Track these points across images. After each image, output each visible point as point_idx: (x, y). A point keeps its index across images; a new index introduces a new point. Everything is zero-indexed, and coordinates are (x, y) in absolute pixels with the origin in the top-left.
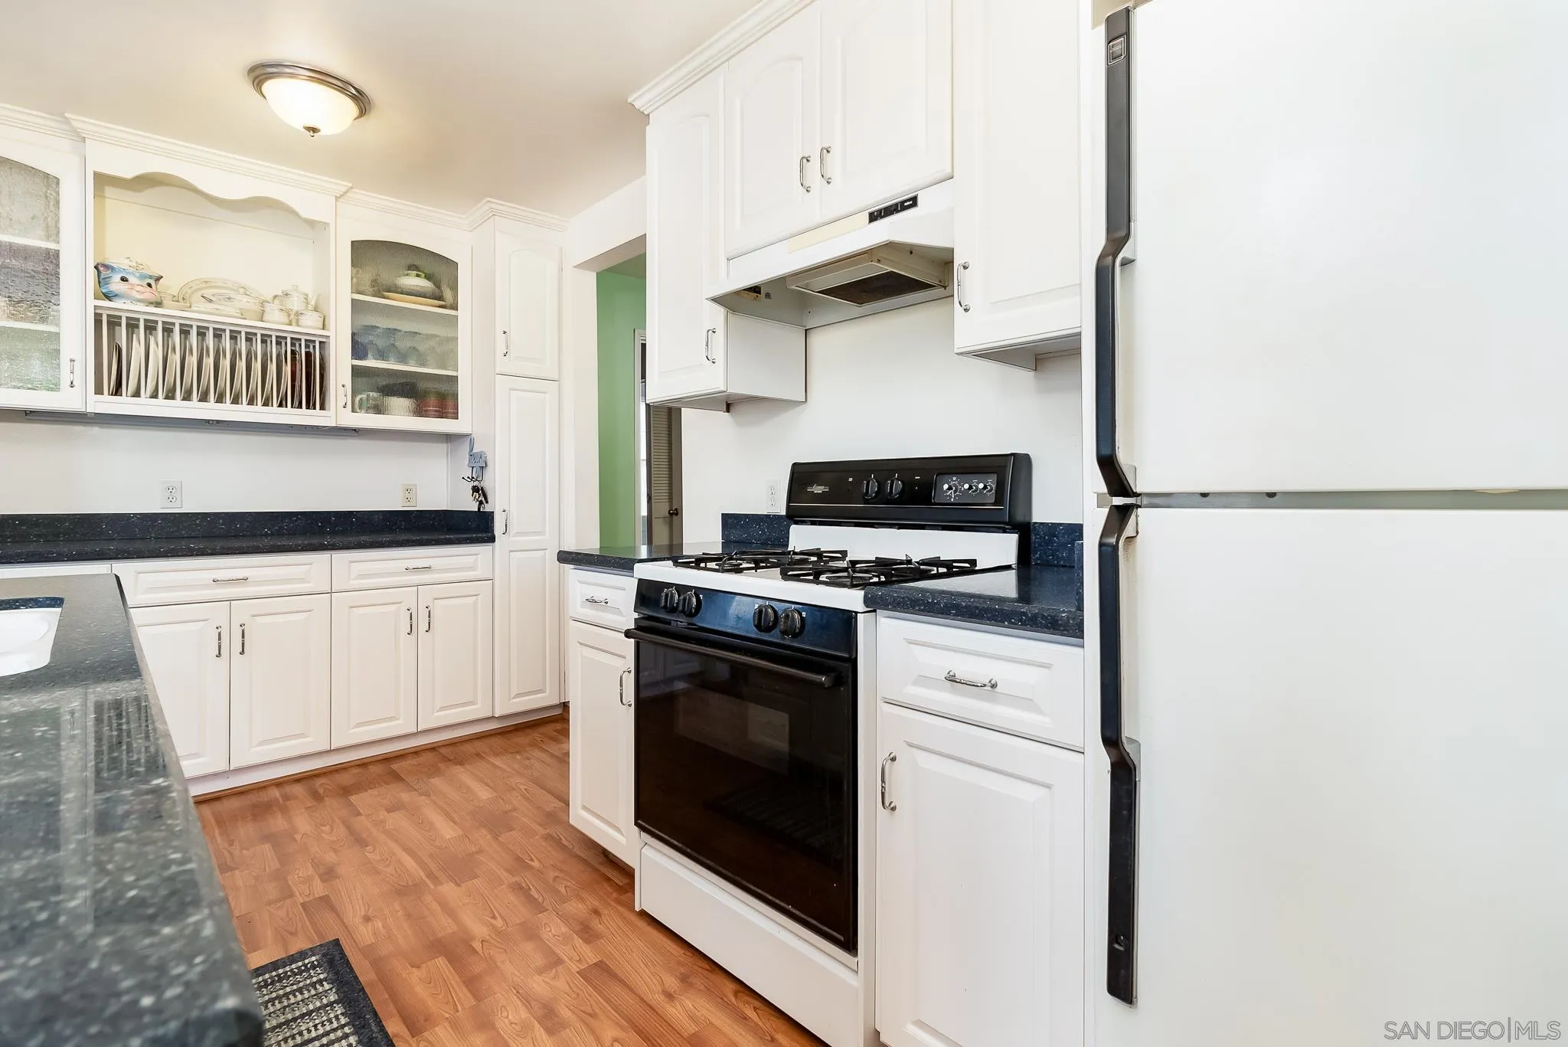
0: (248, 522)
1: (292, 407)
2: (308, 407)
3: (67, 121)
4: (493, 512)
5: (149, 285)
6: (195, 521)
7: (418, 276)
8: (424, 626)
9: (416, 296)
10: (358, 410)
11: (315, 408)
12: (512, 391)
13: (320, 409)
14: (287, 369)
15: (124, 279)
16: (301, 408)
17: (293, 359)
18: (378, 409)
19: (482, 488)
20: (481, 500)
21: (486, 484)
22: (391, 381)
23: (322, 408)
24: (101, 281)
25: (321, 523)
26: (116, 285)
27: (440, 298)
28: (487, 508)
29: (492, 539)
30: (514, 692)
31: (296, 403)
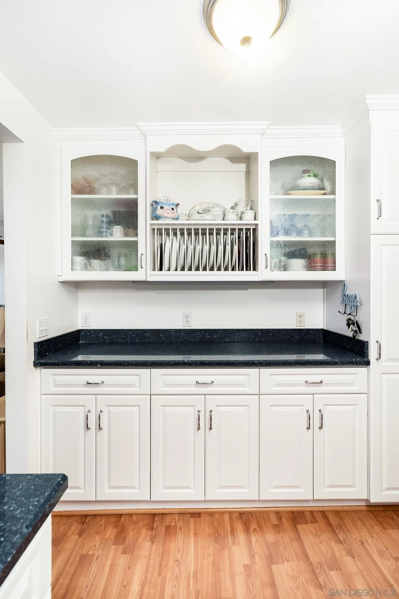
0: (219, 335)
1: (238, 271)
2: (247, 270)
3: (137, 126)
4: (368, 342)
5: (173, 209)
6: (196, 333)
7: (309, 176)
8: (317, 424)
9: (310, 190)
10: (274, 270)
11: (250, 270)
12: (383, 247)
13: (253, 271)
14: (236, 248)
15: (162, 208)
16: (243, 270)
17: (239, 241)
18: (285, 268)
19: (357, 321)
20: (356, 331)
21: (360, 318)
22: (292, 249)
23: (254, 269)
24: (154, 210)
25: (254, 336)
26: (159, 212)
27: (323, 189)
28: (362, 337)
29: (368, 363)
30: (385, 486)
31: (241, 268)
